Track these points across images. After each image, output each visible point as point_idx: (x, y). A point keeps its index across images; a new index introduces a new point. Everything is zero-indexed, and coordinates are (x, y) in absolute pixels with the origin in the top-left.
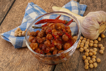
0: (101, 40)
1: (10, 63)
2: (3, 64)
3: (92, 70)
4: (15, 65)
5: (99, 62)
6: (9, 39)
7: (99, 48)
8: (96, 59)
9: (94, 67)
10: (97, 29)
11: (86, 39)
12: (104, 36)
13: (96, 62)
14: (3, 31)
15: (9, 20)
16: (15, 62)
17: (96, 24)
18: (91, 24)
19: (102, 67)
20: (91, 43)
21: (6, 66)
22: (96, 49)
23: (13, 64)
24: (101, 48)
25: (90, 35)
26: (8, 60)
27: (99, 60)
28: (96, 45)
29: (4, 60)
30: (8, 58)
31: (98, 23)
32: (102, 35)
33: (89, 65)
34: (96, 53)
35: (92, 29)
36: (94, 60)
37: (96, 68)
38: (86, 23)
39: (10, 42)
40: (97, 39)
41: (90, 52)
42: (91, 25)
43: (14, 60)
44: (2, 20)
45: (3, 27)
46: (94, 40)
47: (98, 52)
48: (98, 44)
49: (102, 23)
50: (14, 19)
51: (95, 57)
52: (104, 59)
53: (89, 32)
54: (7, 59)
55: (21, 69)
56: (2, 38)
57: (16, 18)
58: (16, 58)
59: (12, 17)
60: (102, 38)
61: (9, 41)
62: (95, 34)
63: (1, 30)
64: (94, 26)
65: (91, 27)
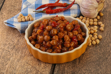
0: (100, 18)
1: (16, 46)
2: (8, 47)
3: (95, 46)
4: (21, 47)
5: (100, 38)
6: (13, 25)
7: (99, 26)
8: (97, 36)
9: (96, 43)
10: (96, 8)
11: (86, 18)
12: (102, 14)
13: (98, 38)
14: (3, 16)
15: (7, 6)
16: (20, 44)
17: (95, 3)
18: (90, 3)
19: (104, 43)
20: (91, 21)
21: (12, 49)
22: (96, 27)
23: (18, 46)
24: (101, 25)
25: (90, 14)
26: (13, 43)
27: (100, 37)
28: (96, 23)
29: (9, 44)
30: (13, 42)
31: (97, 2)
32: (100, 13)
33: (92, 42)
34: (97, 30)
35: (91, 8)
36: (96, 37)
37: (98, 44)
38: (85, 3)
39: (16, 28)
40: (96, 18)
41: (91, 30)
42: (90, 5)
43: (19, 42)
44: (1, 6)
45: (3, 12)
46: (93, 19)
47: (98, 29)
48: (97, 22)
49: (100, 2)
50: (13, 4)
51: (96, 34)
52: (105, 35)
53: (89, 11)
54: (11, 42)
55: (27, 51)
56: (6, 25)
57: (14, 3)
58: (20, 40)
59: (10, 3)
60: (100, 16)
61: (14, 27)
62: (95, 13)
63: (1, 16)
64: (93, 5)
65: (90, 6)
